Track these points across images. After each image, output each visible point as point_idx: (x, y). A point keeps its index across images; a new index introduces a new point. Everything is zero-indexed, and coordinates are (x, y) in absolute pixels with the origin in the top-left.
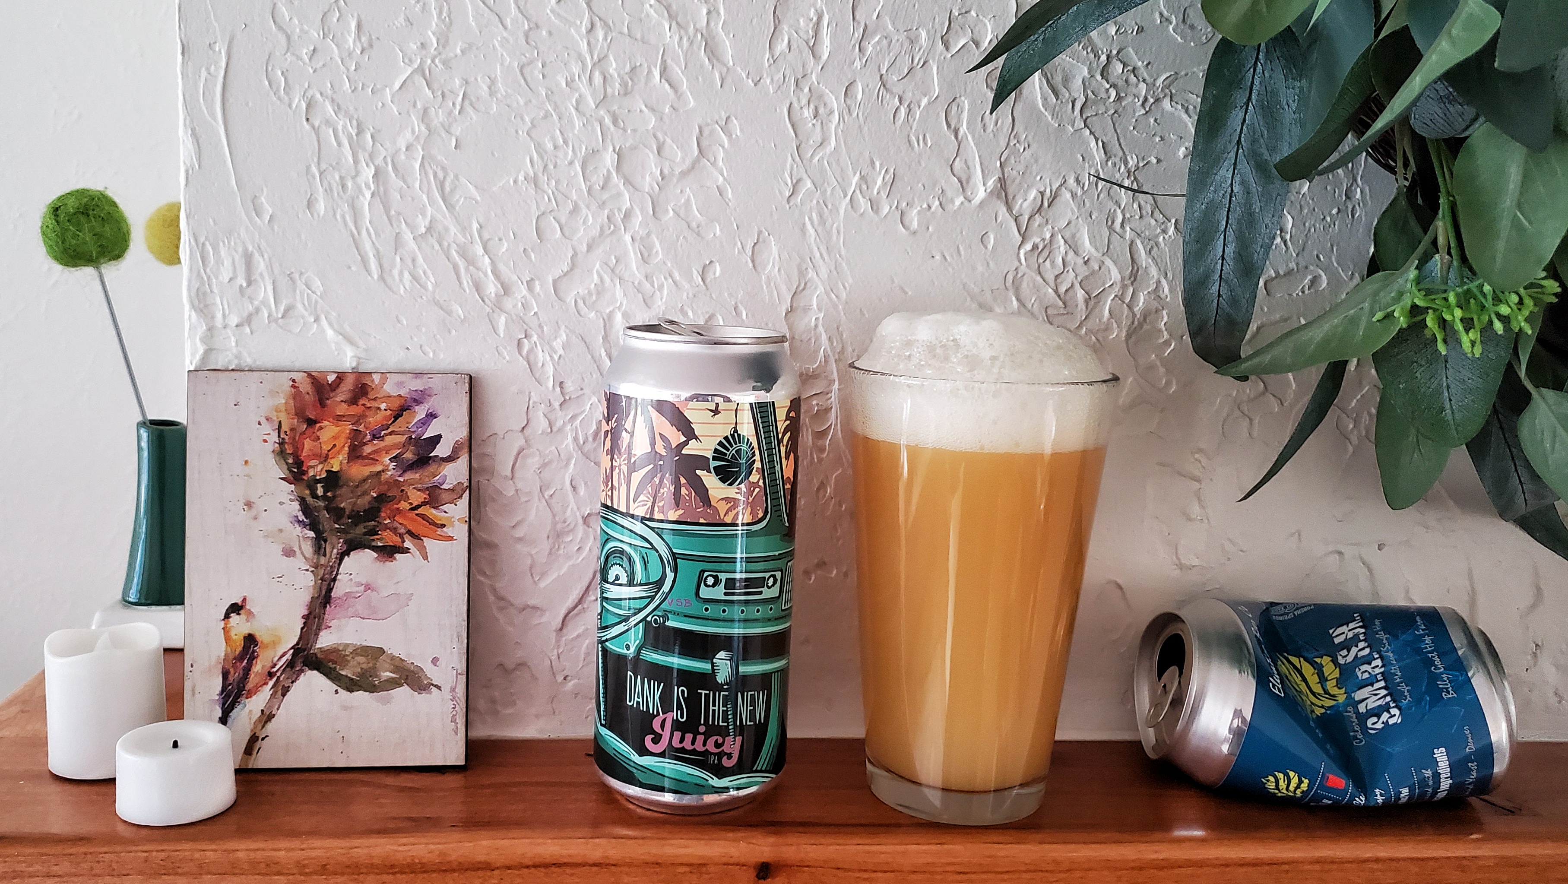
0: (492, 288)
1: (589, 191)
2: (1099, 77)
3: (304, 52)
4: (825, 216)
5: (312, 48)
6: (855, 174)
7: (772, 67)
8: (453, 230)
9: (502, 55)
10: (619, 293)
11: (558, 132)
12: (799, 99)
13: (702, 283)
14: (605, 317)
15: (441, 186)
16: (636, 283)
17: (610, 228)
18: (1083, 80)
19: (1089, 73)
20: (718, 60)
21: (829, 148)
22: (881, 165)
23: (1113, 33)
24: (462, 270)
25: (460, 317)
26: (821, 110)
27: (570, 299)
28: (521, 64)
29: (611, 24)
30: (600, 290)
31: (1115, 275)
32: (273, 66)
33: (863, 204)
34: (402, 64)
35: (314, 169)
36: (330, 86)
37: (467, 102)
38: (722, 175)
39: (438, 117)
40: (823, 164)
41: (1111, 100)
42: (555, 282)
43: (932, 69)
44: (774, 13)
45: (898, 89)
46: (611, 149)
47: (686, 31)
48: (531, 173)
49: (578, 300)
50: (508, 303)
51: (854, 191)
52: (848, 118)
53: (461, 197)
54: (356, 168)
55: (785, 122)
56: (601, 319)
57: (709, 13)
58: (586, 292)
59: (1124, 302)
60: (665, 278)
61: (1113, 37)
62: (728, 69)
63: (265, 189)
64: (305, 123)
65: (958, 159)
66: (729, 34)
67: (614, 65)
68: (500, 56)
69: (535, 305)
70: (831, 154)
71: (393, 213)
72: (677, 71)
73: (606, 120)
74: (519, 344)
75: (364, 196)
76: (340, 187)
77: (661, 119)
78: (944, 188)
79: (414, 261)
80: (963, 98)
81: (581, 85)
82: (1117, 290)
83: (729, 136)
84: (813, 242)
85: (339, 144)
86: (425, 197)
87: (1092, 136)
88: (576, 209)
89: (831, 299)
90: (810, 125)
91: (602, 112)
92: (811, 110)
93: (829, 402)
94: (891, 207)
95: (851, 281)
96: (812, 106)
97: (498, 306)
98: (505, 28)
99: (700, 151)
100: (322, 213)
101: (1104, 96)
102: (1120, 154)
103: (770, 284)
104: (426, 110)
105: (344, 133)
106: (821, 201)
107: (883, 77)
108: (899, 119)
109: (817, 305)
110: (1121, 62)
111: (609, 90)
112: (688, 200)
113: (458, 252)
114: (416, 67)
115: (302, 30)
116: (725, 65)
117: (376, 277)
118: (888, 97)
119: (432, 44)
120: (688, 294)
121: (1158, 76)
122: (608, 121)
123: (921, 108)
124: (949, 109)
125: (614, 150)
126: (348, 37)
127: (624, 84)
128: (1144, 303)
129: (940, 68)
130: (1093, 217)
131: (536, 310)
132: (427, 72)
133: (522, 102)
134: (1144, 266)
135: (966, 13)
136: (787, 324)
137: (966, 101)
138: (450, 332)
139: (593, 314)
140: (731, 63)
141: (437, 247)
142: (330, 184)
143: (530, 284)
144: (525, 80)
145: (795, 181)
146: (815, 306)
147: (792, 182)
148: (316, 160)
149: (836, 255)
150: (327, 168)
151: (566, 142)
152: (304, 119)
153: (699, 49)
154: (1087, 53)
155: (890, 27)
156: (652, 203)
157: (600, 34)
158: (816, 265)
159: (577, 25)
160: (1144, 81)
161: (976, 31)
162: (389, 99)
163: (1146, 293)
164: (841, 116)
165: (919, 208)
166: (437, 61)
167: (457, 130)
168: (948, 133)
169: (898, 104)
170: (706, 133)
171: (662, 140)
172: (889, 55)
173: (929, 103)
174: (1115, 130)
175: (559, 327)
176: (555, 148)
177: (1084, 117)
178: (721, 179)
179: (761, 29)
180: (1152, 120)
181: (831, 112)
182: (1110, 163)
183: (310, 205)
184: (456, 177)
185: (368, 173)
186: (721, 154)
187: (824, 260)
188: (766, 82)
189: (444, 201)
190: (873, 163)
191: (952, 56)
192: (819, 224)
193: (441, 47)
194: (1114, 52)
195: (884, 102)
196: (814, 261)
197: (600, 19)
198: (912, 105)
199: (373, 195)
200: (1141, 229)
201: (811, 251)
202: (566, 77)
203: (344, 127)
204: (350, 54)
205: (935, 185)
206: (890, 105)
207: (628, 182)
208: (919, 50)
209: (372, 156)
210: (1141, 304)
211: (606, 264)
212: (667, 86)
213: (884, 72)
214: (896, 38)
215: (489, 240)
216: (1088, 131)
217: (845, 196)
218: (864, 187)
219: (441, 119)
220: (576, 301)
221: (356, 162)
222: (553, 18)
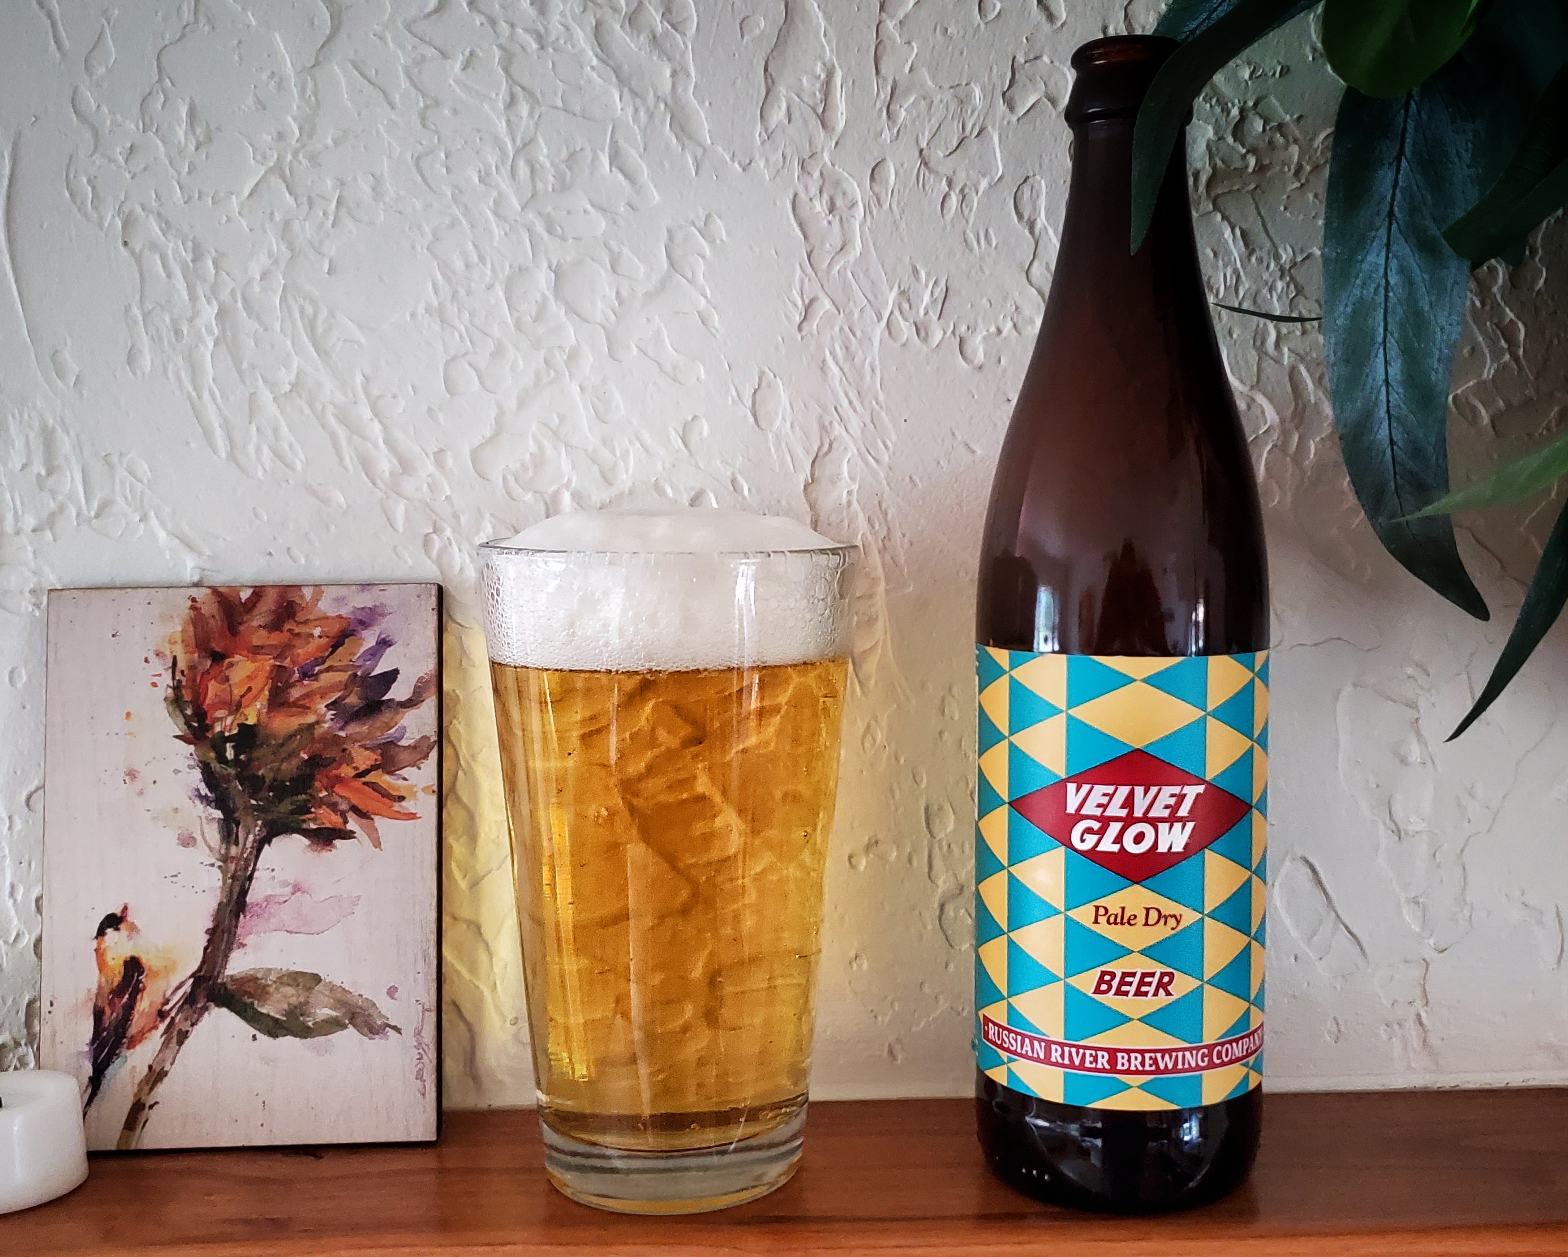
0: (385, 464)
1: (518, 325)
2: (1230, 140)
3: (118, 153)
4: (852, 348)
5: (129, 145)
6: (891, 289)
7: (767, 145)
8: (329, 386)
9: (390, 144)
10: (566, 466)
11: (470, 244)
12: (806, 188)
13: (682, 447)
14: (548, 499)
15: (311, 327)
16: (590, 449)
17: (548, 375)
18: (1208, 146)
19: (1216, 133)
20: (690, 138)
21: (853, 253)
22: (928, 275)
23: (1247, 77)
24: (344, 442)
25: (341, 507)
26: (839, 202)
27: (496, 477)
28: (416, 155)
29: (539, 96)
30: (539, 462)
31: (1271, 415)
32: (76, 172)
33: (906, 330)
34: (253, 162)
35: (136, 311)
36: (154, 196)
37: (343, 210)
38: (706, 297)
39: (304, 231)
40: (846, 277)
41: (1250, 170)
42: (475, 454)
43: (992, 138)
44: (766, 70)
45: (945, 169)
46: (545, 265)
47: (644, 100)
48: (435, 303)
49: (508, 477)
50: (409, 485)
51: (892, 313)
52: (878, 211)
53: (338, 339)
54: (194, 306)
55: (788, 219)
56: (542, 504)
57: (674, 74)
58: (518, 465)
59: (1288, 455)
60: (630, 442)
61: (1247, 83)
62: (705, 150)
63: (68, 338)
64: (122, 248)
65: (1036, 264)
66: (703, 102)
67: (545, 150)
68: (386, 145)
69: (447, 488)
70: (857, 262)
71: (245, 365)
72: (633, 155)
73: (537, 223)
74: (427, 542)
75: (204, 343)
76: (172, 333)
77: (615, 223)
78: (1019, 302)
79: (276, 430)
80: (1038, 177)
81: (500, 180)
82: (1275, 438)
83: (711, 240)
84: (837, 383)
85: (169, 275)
86: (289, 343)
87: (1226, 223)
88: (498, 352)
89: (867, 464)
90: (825, 222)
91: (531, 216)
92: (824, 202)
93: (873, 609)
94: (945, 333)
95: (894, 438)
96: (825, 196)
97: (395, 489)
98: (393, 108)
99: (672, 264)
100: (148, 369)
101: (1238, 164)
102: (1268, 244)
103: (780, 445)
104: (287, 224)
105: (175, 259)
106: (847, 330)
107: (924, 152)
108: (950, 209)
109: (849, 473)
110: (1261, 116)
111: (540, 185)
112: (658, 333)
113: (335, 416)
114: (272, 164)
115: (114, 122)
116: (700, 145)
117: (224, 455)
118: (932, 180)
119: (294, 133)
120: (663, 463)
121: (1316, 135)
122: (540, 228)
123: (980, 194)
124: (1020, 192)
125: (550, 267)
126: (177, 128)
127: (560, 177)
128: (1315, 454)
129: (1003, 137)
130: (1235, 336)
131: (448, 493)
132: (288, 172)
133: (419, 206)
134: (1313, 401)
135: (1036, 58)
136: (808, 500)
137: (1043, 182)
138: (327, 527)
139: (529, 497)
140: (709, 141)
141: (307, 411)
142: (157, 330)
143: (439, 457)
144: (422, 176)
145: (807, 301)
146: (846, 474)
147: (803, 301)
148: (137, 297)
149: (871, 402)
150: (153, 309)
151: (482, 258)
152: (120, 243)
153: (663, 123)
154: (1211, 106)
155: (929, 83)
156: (608, 338)
157: (524, 109)
158: (844, 416)
159: (490, 99)
160: (1296, 141)
161: (1051, 83)
162: (237, 210)
163: (1318, 439)
164: (868, 209)
165: (985, 333)
166: (301, 156)
167: (331, 249)
168: (1019, 227)
169: (947, 189)
170: (679, 237)
171: (616, 249)
172: (930, 120)
173: (990, 186)
174: (1259, 214)
175: (482, 516)
176: (468, 266)
177: (1213, 195)
178: (703, 301)
179: (748, 93)
180: (1311, 196)
181: (854, 205)
182: (1253, 259)
183: (132, 358)
184: (332, 313)
185: (209, 312)
186: (701, 267)
187: (855, 410)
188: (759, 166)
189: (315, 345)
190: (916, 272)
191: (1018, 120)
192: (845, 360)
193: (305, 137)
194: (1251, 104)
195: (927, 188)
196: (841, 413)
197: (523, 88)
198: (967, 191)
199: (216, 343)
200: (1304, 350)
201: (837, 398)
202: (480, 171)
203: (176, 251)
204: (181, 152)
205: (1005, 298)
206: (935, 190)
207: (572, 310)
208: (973, 112)
209: (215, 289)
210: (1312, 456)
211: (545, 425)
212: (620, 177)
213: (924, 145)
214: (939, 97)
215: (379, 397)
216: (1219, 217)
217: (880, 319)
218: (906, 306)
219: (309, 236)
220: (504, 479)
221: (193, 298)
222: (458, 90)
